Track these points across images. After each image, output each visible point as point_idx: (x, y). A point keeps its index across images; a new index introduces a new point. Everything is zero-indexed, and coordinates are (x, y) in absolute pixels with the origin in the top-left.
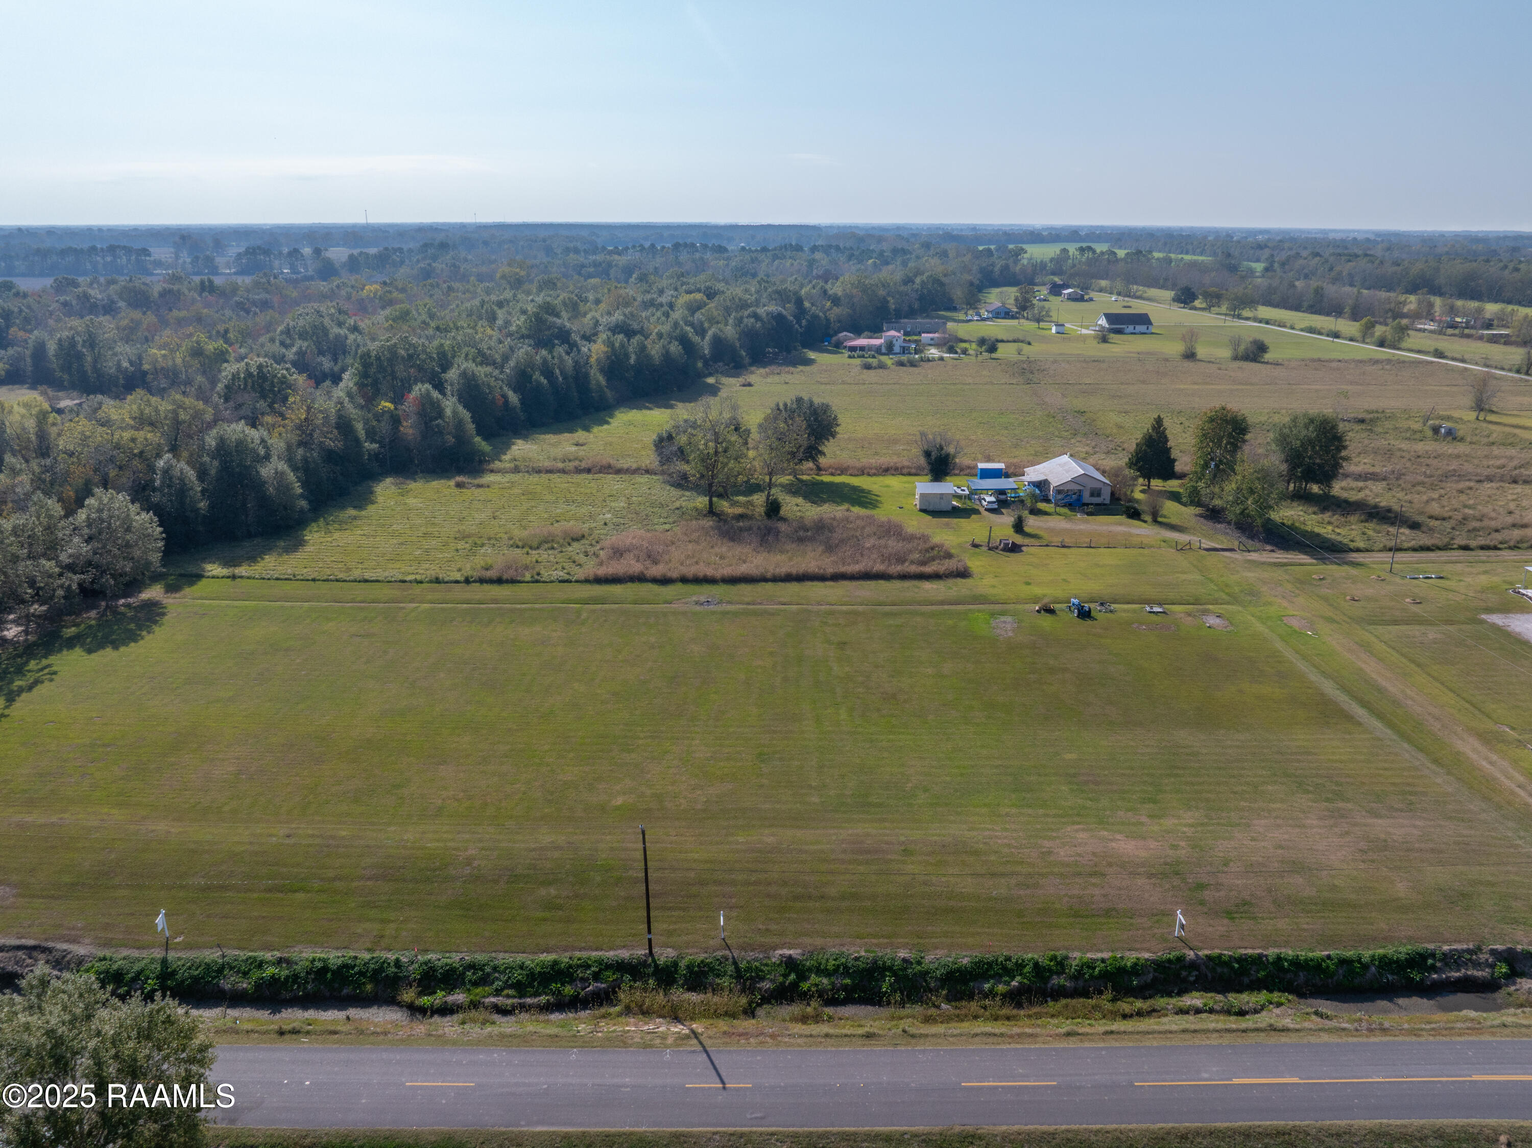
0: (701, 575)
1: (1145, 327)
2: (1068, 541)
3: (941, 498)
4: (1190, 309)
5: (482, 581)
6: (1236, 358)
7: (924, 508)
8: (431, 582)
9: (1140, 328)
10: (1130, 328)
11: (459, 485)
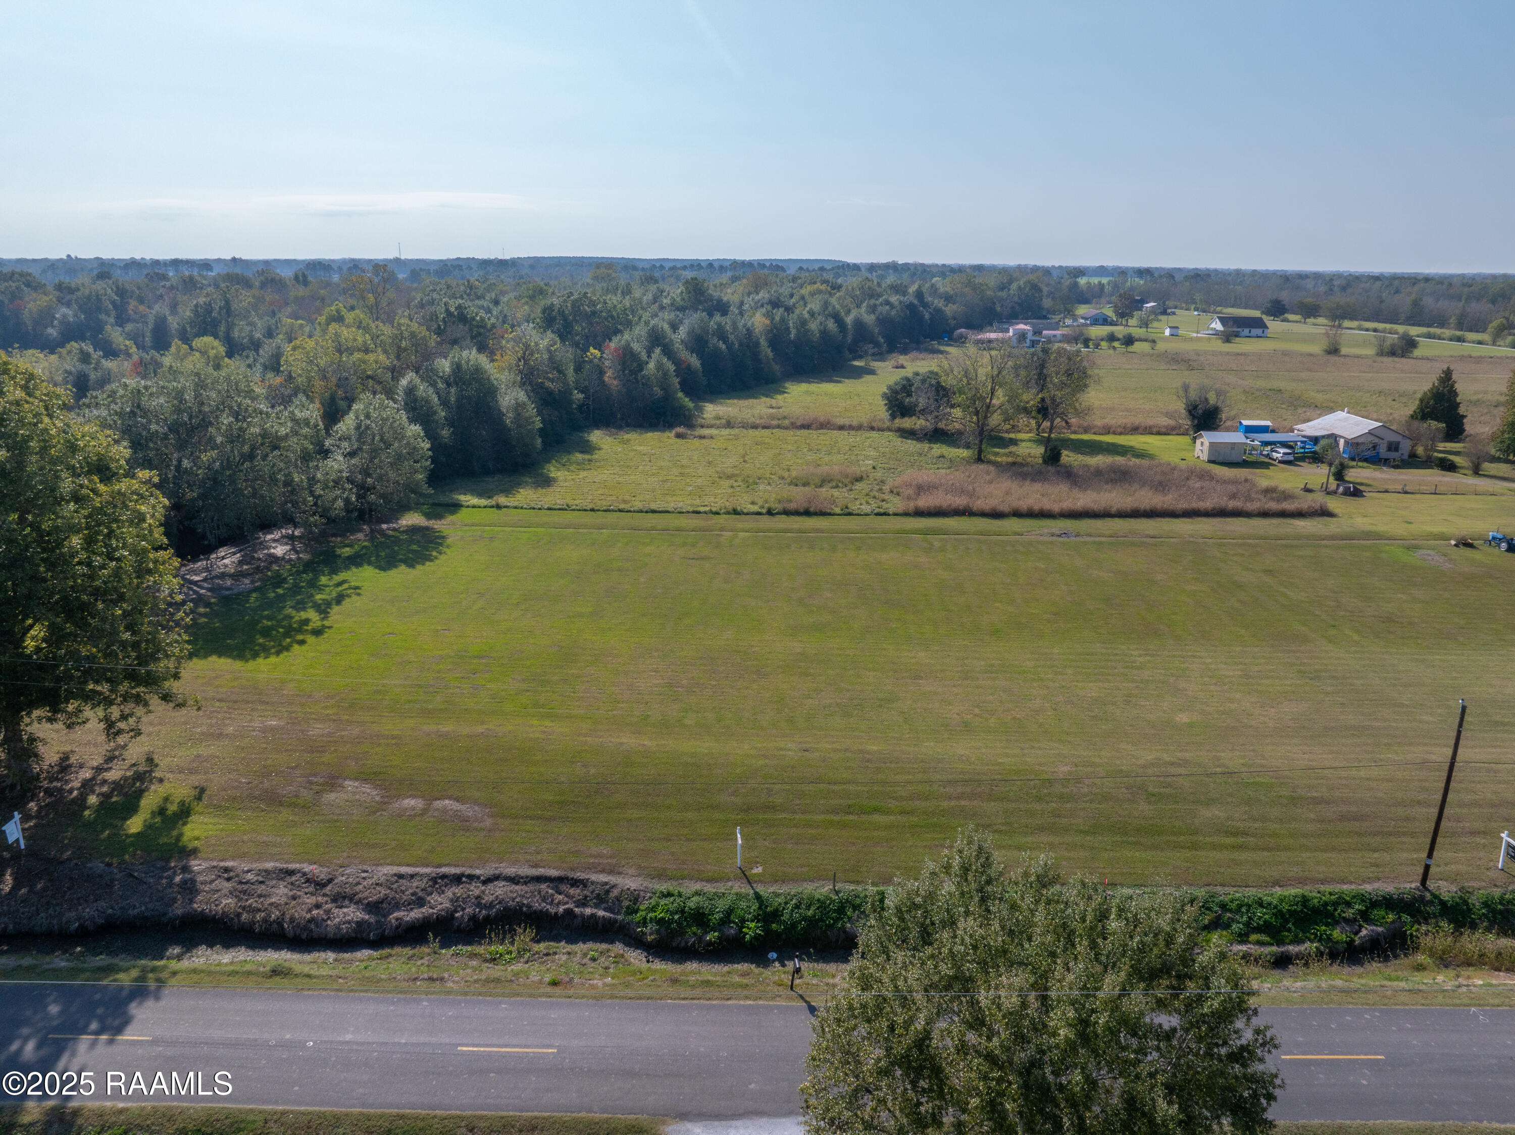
0: (1037, 507)
1: (1261, 330)
2: (1408, 489)
3: (1233, 449)
4: (1282, 321)
5: (787, 513)
6: (1381, 353)
7: (1213, 459)
8: (728, 513)
9: (1255, 331)
10: (1246, 331)
11: (678, 436)
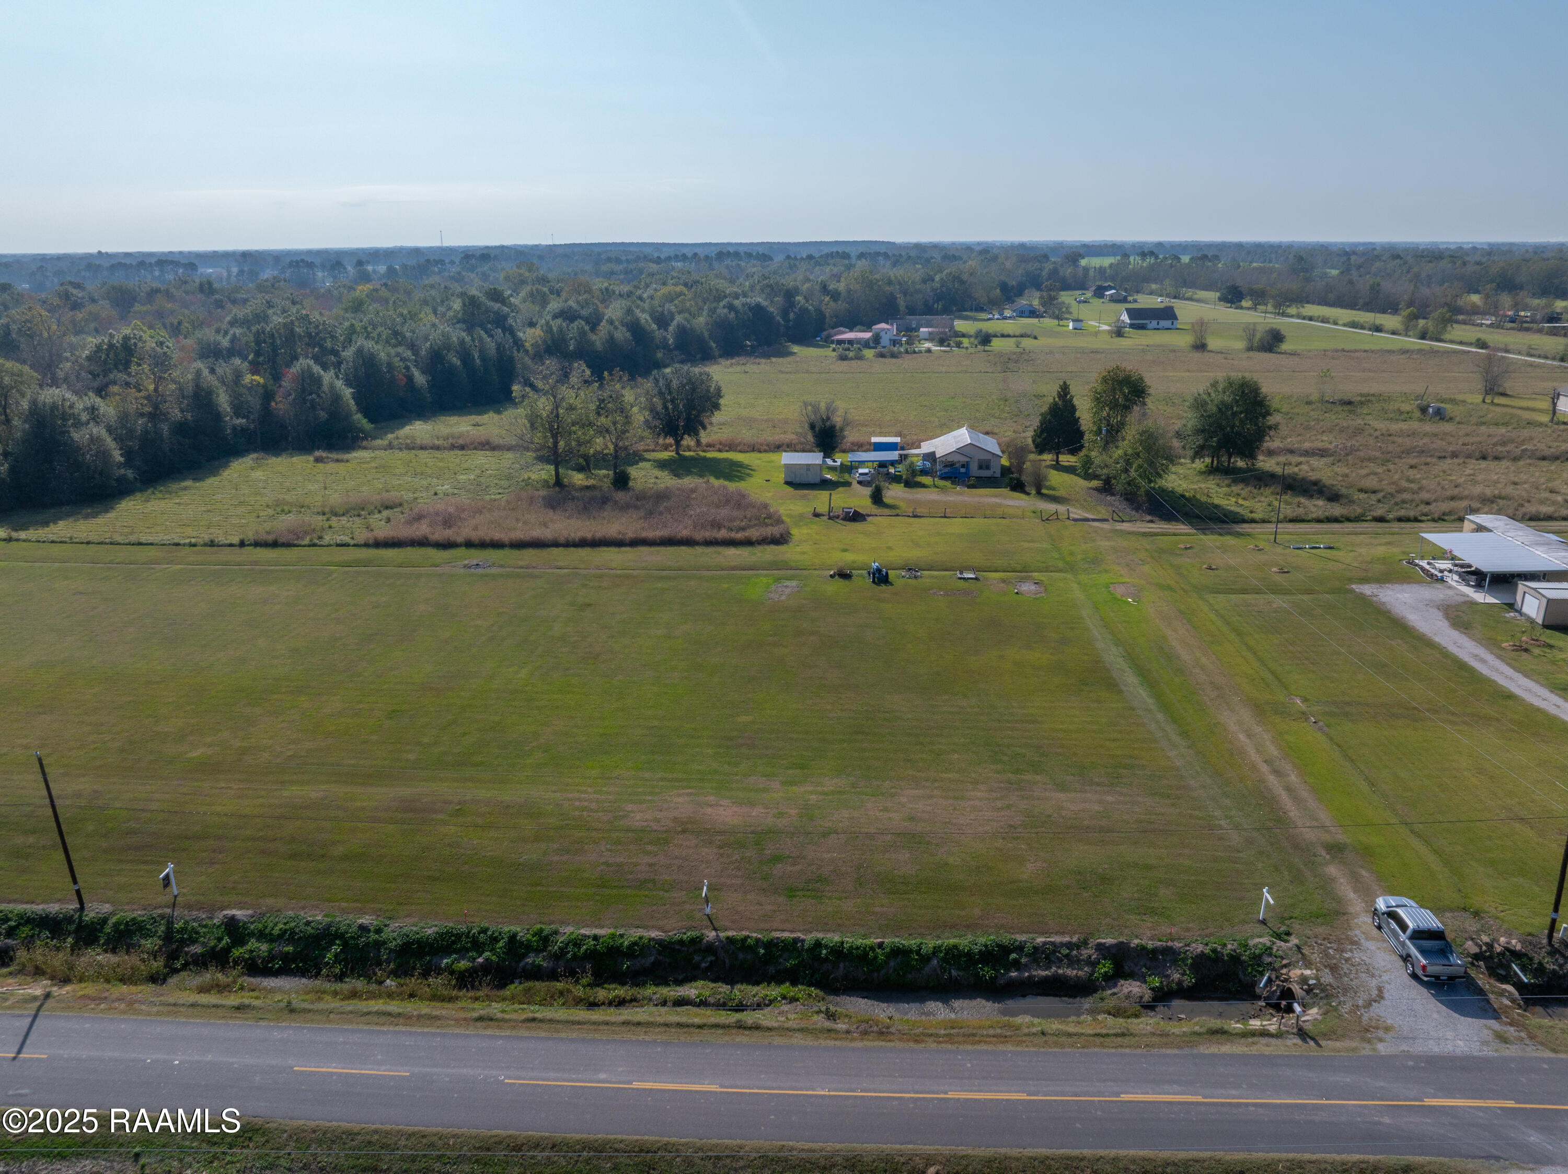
0: (487, 539)
1: (1170, 322)
2: (919, 511)
3: (808, 470)
4: (1236, 308)
5: (257, 544)
6: (1250, 349)
7: (790, 480)
8: (205, 545)
9: (1164, 323)
10: (1154, 323)
11: (317, 460)
